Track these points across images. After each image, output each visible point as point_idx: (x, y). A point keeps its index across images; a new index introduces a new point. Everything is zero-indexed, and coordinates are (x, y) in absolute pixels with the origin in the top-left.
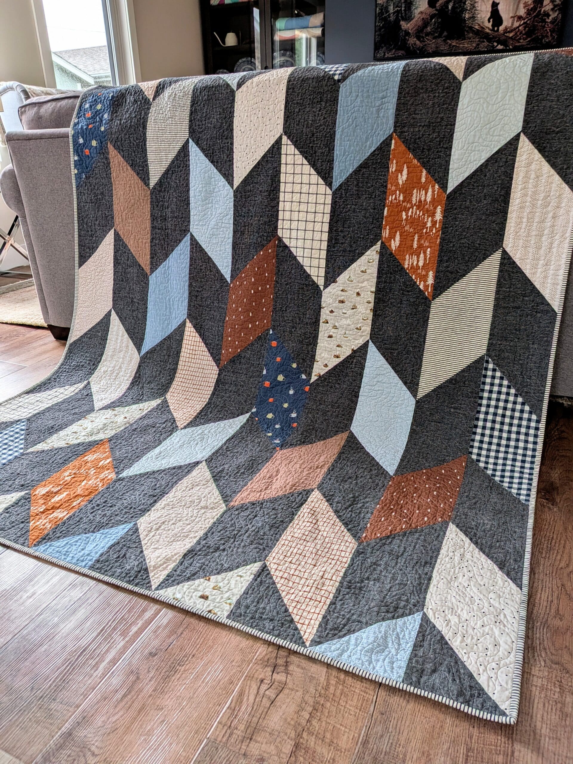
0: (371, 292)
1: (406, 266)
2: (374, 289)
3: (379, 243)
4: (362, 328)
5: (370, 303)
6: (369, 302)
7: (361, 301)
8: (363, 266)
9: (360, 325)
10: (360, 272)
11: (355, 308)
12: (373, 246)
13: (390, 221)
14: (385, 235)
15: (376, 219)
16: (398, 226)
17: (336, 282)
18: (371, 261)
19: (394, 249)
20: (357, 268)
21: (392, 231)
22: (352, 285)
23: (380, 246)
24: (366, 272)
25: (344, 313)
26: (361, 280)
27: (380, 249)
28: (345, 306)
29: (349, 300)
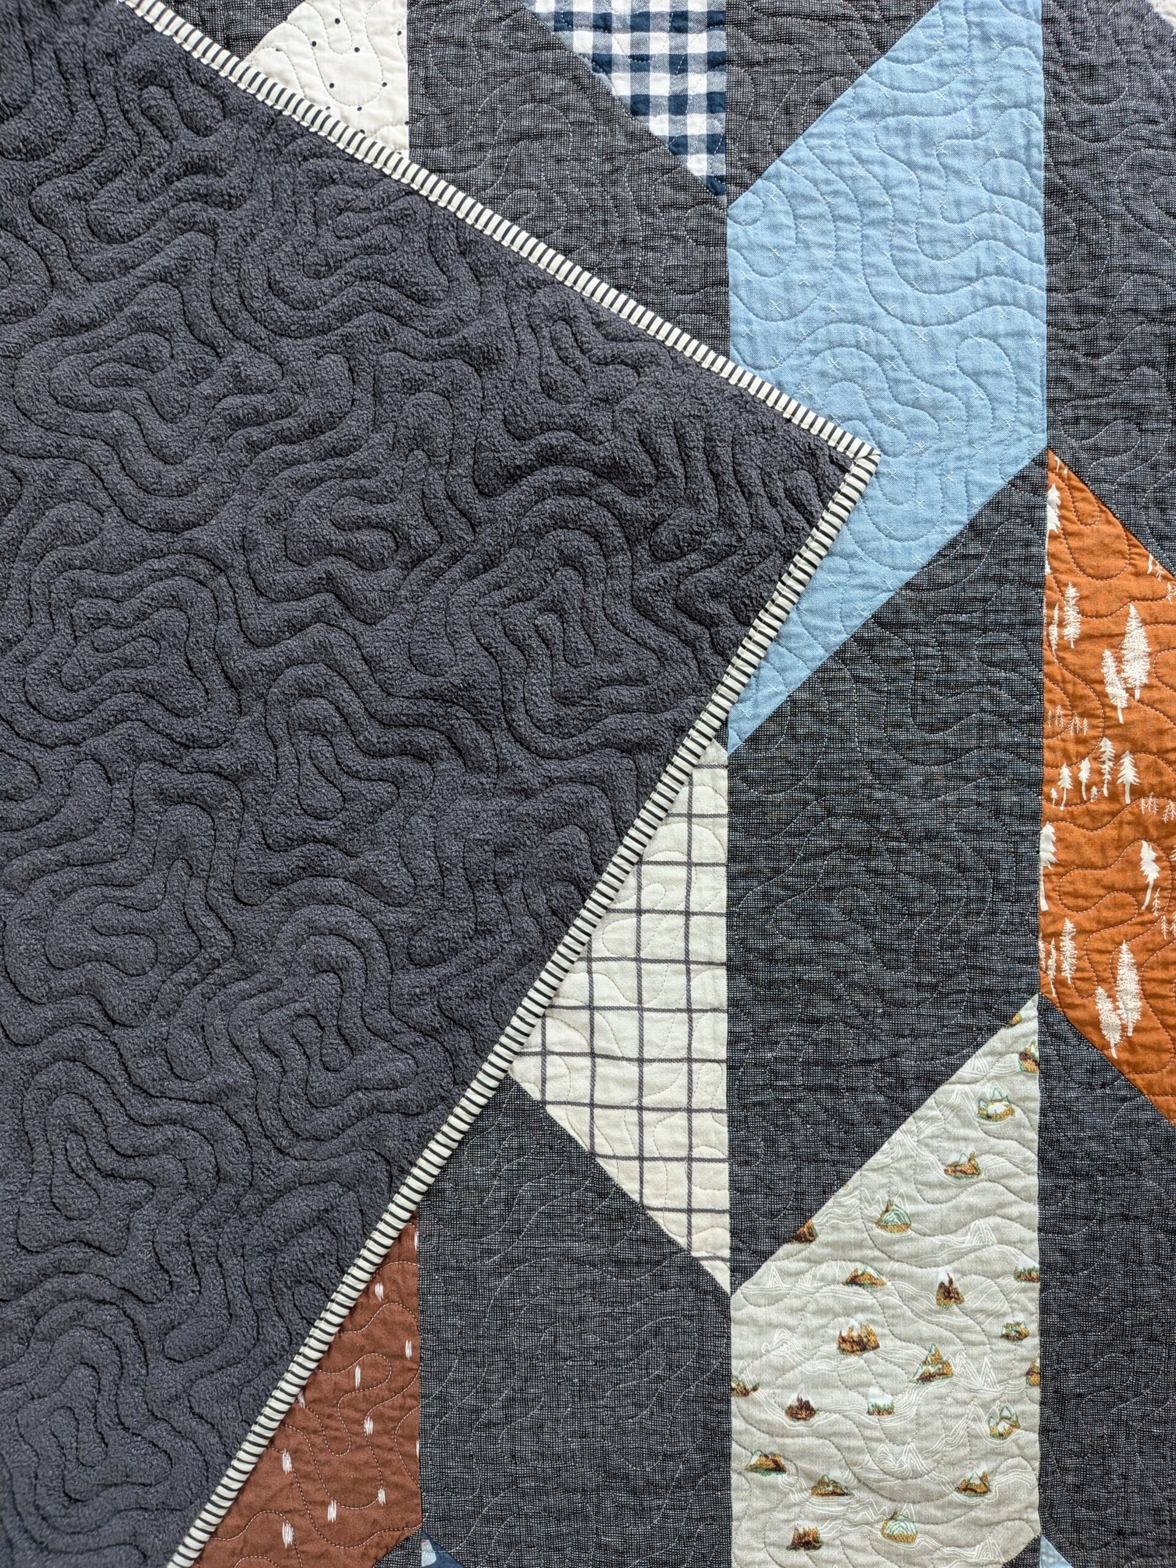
2: (1031, 1261)
3: (1029, 1011)
4: (997, 1483)
5: (1020, 1336)
6: (1015, 1336)
7: (967, 1329)
8: (957, 1139)
9: (983, 1468)
10: (938, 1174)
11: (943, 1374)
12: (992, 1030)
13: (1075, 895)
14: (1059, 969)
15: (998, 886)
16: (1120, 914)
17: (808, 1238)
18: (992, 1109)
19: (1114, 1038)
20: (925, 1152)
21: (1095, 942)
22: (905, 1249)
23: (1034, 1025)
24: (976, 1171)
25: (879, 1411)
26: (955, 1217)
27: (1042, 1043)
28: (881, 1367)
29: (899, 1329)
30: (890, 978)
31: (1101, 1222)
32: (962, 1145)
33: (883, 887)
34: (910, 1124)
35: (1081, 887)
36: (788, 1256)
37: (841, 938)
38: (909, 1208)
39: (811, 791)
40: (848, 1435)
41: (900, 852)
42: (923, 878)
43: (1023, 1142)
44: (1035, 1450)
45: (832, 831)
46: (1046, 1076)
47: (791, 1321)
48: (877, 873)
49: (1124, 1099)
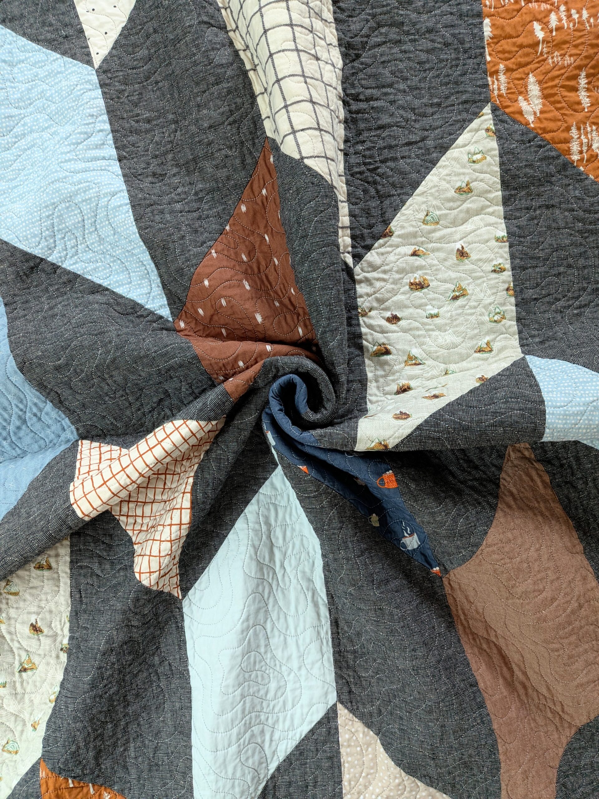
0: (498, 240)
1: (575, 157)
2: (502, 232)
3: (487, 110)
4: (496, 346)
5: (502, 270)
6: (499, 270)
7: (473, 271)
8: (459, 174)
9: (487, 338)
10: (452, 193)
11: (463, 295)
12: (471, 121)
13: (503, 52)
14: (499, 89)
15: (465, 52)
16: (527, 59)
17: (390, 234)
18: (475, 158)
19: (531, 118)
20: (444, 183)
21: (516, 75)
22: (438, 234)
23: (490, 116)
24: (470, 190)
25: (432, 316)
26: (462, 215)
27: (495, 125)
28: (432, 295)
29: (439, 276)
30: (417, 103)
31: (535, 210)
32: (462, 177)
33: (409, 59)
34: (434, 171)
35: (507, 48)
36: (381, 246)
37: (391, 86)
38: (438, 213)
39: (369, 14)
40: (417, 329)
41: (415, 40)
42: (428, 51)
43: (492, 173)
44: (515, 328)
45: (381, 34)
46: (500, 138)
47: (385, 276)
48: (405, 52)
49: (540, 146)
